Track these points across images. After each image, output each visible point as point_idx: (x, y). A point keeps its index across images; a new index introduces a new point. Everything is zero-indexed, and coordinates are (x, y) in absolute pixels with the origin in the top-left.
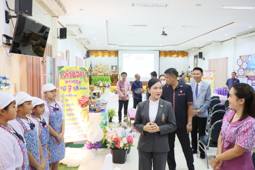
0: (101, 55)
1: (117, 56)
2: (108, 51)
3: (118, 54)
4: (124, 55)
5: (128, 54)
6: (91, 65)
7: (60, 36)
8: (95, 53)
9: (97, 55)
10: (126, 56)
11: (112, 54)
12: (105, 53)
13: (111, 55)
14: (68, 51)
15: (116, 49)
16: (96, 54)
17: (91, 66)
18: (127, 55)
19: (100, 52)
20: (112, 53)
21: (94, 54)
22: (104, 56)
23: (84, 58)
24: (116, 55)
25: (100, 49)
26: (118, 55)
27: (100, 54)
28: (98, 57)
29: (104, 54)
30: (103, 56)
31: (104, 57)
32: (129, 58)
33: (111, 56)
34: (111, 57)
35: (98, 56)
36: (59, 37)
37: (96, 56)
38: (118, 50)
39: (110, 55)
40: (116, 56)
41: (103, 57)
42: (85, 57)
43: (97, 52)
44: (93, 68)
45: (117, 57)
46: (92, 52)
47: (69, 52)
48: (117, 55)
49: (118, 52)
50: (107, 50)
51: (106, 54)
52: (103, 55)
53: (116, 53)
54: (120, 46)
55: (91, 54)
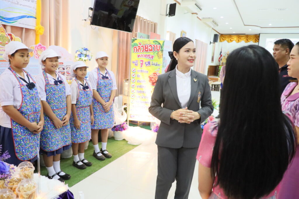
0: (235, 41)
1: (257, 42)
2: (245, 36)
3: (259, 38)
4: (268, 40)
6: (221, 52)
8: (228, 38)
9: (230, 40)
11: (251, 39)
12: (242, 38)
13: (248, 40)
14: (183, 32)
15: (257, 32)
16: (229, 39)
17: (220, 54)
18: (272, 40)
19: (235, 37)
20: (251, 38)
21: (227, 39)
23: (211, 43)
24: (256, 40)
25: (234, 33)
26: (259, 40)
27: (235, 38)
28: (231, 43)
29: (240, 38)
35: (231, 41)
36: (168, 14)
37: (229, 40)
38: (260, 34)
39: (247, 40)
40: (256, 42)
41: (238, 42)
42: (211, 42)
43: (231, 36)
44: (222, 56)
45: (258, 43)
46: (224, 37)
47: (186, 33)
48: (258, 41)
49: (259, 37)
50: (245, 34)
51: (242, 39)
52: (238, 40)
53: (257, 38)
54: (261, 27)
55: (223, 39)
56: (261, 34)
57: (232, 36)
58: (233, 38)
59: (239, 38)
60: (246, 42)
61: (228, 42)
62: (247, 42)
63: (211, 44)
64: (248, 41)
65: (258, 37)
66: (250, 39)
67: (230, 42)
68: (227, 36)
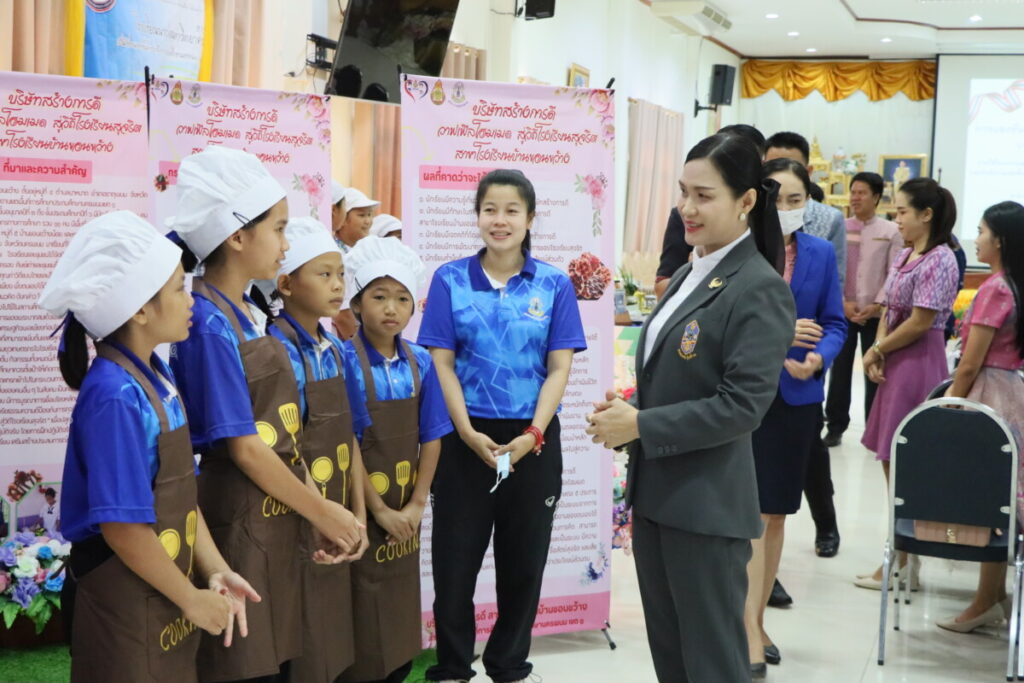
0: (821, 91)
1: (929, 95)
2: (871, 65)
3: (936, 79)
4: (979, 86)
5: (1009, 82)
7: (527, 4)
8: (783, 77)
9: (795, 87)
10: (992, 96)
11: (897, 80)
12: (852, 77)
13: (886, 88)
14: (576, 70)
16: (790, 84)
18: (1000, 85)
19: (819, 70)
20: (900, 76)
21: (779, 84)
22: (845, 97)
23: (698, 108)
24: (921, 85)
25: (811, 51)
26: (935, 85)
27: (820, 79)
28: (800, 104)
29: (845, 79)
30: (836, 94)
31: (841, 103)
32: (1010, 109)
33: (889, 96)
34: (886, 103)
35: (803, 93)
36: (521, 10)
37: (791, 91)
38: (938, 56)
39: (879, 87)
40: (921, 98)
41: (836, 98)
42: (701, 104)
43: (796, 66)
45: (931, 101)
46: (764, 71)
47: (587, 75)
48: (931, 89)
49: (935, 71)
50: (866, 58)
51: (855, 82)
52: (836, 89)
53: (925, 77)
54: (939, 29)
55: (755, 81)
56: (941, 58)
57: (801, 69)
58: (811, 79)
59: (836, 76)
60: (872, 98)
61: (785, 97)
62: (879, 98)
63: (700, 112)
64: (885, 92)
65: (931, 71)
66: (893, 82)
67: (794, 99)
68: (775, 70)
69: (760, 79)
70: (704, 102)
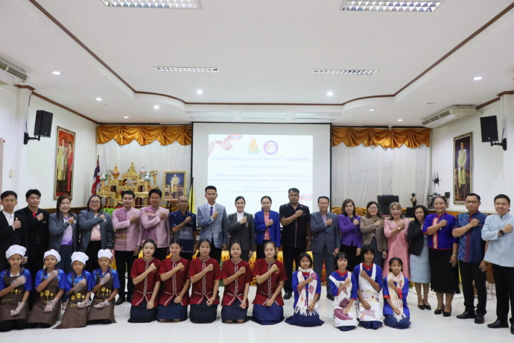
0: (137, 140)
1: (189, 142)
2: (161, 128)
3: (192, 134)
4: (213, 138)
5: (227, 136)
6: (97, 170)
8: (118, 133)
9: (124, 138)
10: (219, 142)
11: (174, 135)
12: (152, 133)
13: (169, 139)
15: (186, 118)
16: (122, 137)
17: (96, 175)
18: (222, 137)
19: (135, 130)
20: (175, 133)
21: (116, 137)
22: (149, 143)
23: (27, 138)
24: (185, 137)
26: (192, 137)
27: (136, 134)
29: (149, 134)
30: (145, 142)
31: (147, 146)
32: (227, 149)
33: (171, 143)
34: (169, 146)
35: (129, 141)
37: (122, 140)
38: (193, 122)
39: (165, 138)
40: (186, 144)
41: (144, 144)
43: (125, 128)
45: (190, 146)
46: (108, 130)
48: (190, 139)
49: (192, 130)
50: (159, 124)
51: (154, 135)
52: (144, 139)
53: (187, 133)
54: (186, 103)
55: (104, 135)
56: (194, 124)
57: (127, 129)
58: (132, 134)
59: (145, 132)
60: (162, 144)
61: (119, 143)
62: (166, 144)
63: (30, 141)
64: (169, 141)
65: (190, 130)
66: (172, 135)
67: (123, 144)
68: (115, 129)
69: (106, 133)
70: (31, 135)
